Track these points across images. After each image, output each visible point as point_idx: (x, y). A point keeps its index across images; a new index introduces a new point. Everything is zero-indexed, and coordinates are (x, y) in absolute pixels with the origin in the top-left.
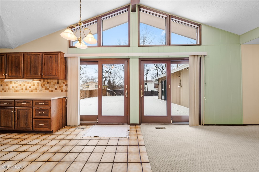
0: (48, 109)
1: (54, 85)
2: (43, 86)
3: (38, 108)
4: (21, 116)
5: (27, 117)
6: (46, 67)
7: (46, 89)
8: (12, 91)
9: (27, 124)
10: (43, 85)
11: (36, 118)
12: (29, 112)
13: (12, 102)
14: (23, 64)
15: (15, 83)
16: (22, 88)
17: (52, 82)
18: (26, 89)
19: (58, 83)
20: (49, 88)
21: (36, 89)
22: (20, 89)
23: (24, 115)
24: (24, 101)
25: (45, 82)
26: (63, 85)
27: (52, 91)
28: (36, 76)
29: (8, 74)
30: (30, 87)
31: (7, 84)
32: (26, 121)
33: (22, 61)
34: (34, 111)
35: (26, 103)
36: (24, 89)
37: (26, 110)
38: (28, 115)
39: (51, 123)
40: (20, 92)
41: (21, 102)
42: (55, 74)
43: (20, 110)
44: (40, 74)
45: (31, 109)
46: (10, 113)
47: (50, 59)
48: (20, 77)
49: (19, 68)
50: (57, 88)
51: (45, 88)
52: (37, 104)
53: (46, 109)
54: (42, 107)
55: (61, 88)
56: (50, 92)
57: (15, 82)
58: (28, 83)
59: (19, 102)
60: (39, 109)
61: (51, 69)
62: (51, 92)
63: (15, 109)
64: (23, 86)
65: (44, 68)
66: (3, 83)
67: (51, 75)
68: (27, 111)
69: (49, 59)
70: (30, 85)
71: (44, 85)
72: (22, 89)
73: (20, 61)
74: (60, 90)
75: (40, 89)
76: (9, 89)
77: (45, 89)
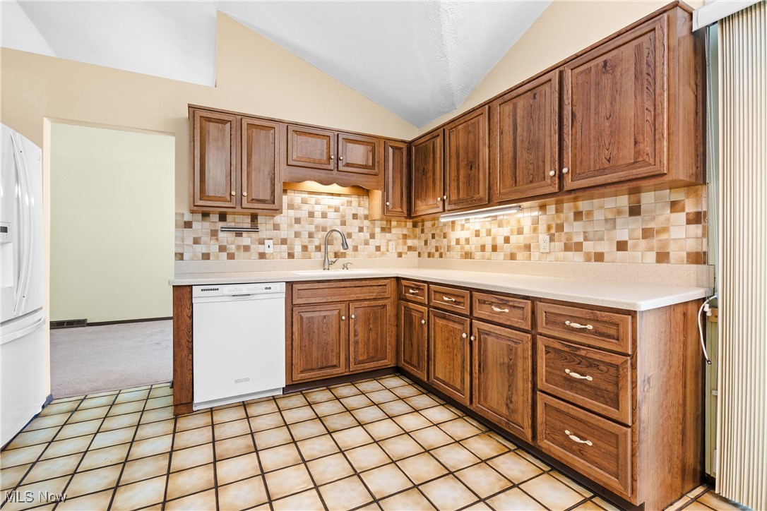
0: (617, 367)
1: (611, 223)
2: (553, 231)
3: (557, 345)
4: (490, 362)
5: (510, 369)
6: (579, 130)
7: (567, 248)
8: (456, 254)
9: (511, 406)
10: (554, 226)
11: (548, 391)
12: (519, 351)
13: (463, 297)
14: (489, 147)
15: (463, 227)
16: (483, 243)
17: (601, 207)
18: (494, 248)
19: (635, 211)
20: (581, 239)
21: (528, 247)
22: (476, 247)
23: (502, 360)
24: (502, 300)
25: (562, 212)
26: (668, 219)
27: (599, 257)
28: (534, 188)
29: (450, 196)
30: (507, 240)
31: (445, 230)
32: (506, 388)
33: (484, 137)
34: (539, 352)
35: (507, 310)
36: (489, 248)
37: (509, 339)
38: (515, 365)
39: (633, 455)
40: (476, 258)
41: (492, 303)
42: (637, 153)
43: (488, 334)
44: (552, 173)
45: (530, 344)
46: (458, 339)
47: (606, 80)
48: (481, 200)
49: (477, 166)
50: (626, 238)
51: (564, 239)
52: (553, 320)
53: (607, 359)
54: (584, 345)
55: (654, 242)
56: (588, 259)
57: (463, 222)
58: (500, 225)
59: (484, 302)
60: (566, 349)
61: (611, 134)
62: (593, 264)
63: (471, 324)
64: (485, 235)
65: (568, 141)
66: (436, 230)
67: (607, 165)
68: (513, 344)
69: (597, 84)
70: (505, 231)
71: (560, 228)
72: (483, 248)
73: (479, 139)
74: (651, 250)
75: (542, 247)
76: (449, 248)
77: (562, 244)
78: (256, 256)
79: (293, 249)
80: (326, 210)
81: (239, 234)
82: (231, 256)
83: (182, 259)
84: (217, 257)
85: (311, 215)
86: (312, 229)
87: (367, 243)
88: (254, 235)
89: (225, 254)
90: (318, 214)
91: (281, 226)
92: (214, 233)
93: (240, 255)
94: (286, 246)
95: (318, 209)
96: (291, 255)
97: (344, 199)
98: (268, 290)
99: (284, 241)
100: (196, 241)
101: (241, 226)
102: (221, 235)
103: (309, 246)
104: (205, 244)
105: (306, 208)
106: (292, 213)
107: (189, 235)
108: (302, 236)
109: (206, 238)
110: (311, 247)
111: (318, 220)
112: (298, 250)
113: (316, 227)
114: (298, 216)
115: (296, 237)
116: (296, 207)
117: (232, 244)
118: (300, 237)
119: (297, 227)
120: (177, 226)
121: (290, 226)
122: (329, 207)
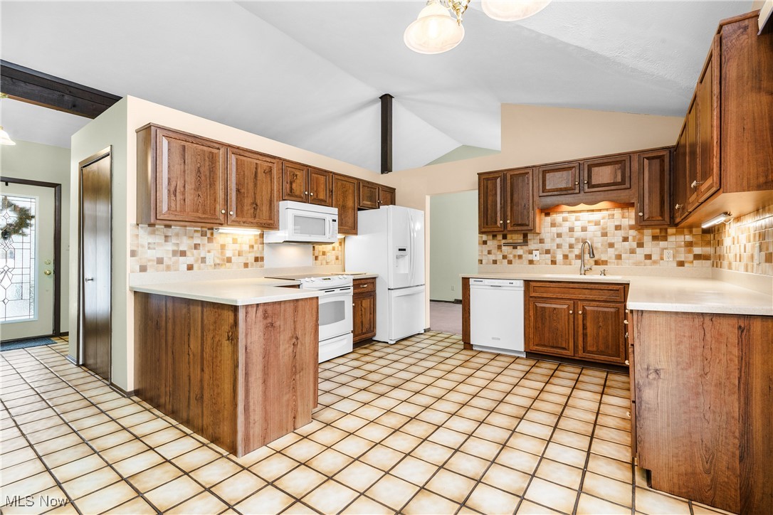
78: (527, 262)
79: (555, 258)
80: (587, 224)
81: (515, 248)
82: (510, 262)
83: (481, 263)
84: (502, 263)
85: (571, 230)
86: (573, 241)
87: (633, 252)
88: (525, 248)
89: (506, 261)
90: (578, 229)
91: (546, 241)
92: (499, 247)
93: (516, 262)
94: (549, 255)
95: (578, 225)
96: (554, 262)
97: (605, 213)
98: (511, 285)
99: (548, 252)
100: (489, 252)
101: (516, 241)
102: (503, 248)
103: (569, 255)
104: (494, 254)
105: (567, 225)
106: (554, 230)
107: (486, 248)
108: (563, 247)
109: (494, 251)
110: (572, 256)
111: (578, 233)
112: (559, 257)
113: (576, 239)
114: (559, 231)
115: (557, 248)
116: (557, 224)
117: (510, 254)
118: (561, 248)
119: (558, 241)
120: (479, 244)
121: (553, 240)
122: (589, 222)
